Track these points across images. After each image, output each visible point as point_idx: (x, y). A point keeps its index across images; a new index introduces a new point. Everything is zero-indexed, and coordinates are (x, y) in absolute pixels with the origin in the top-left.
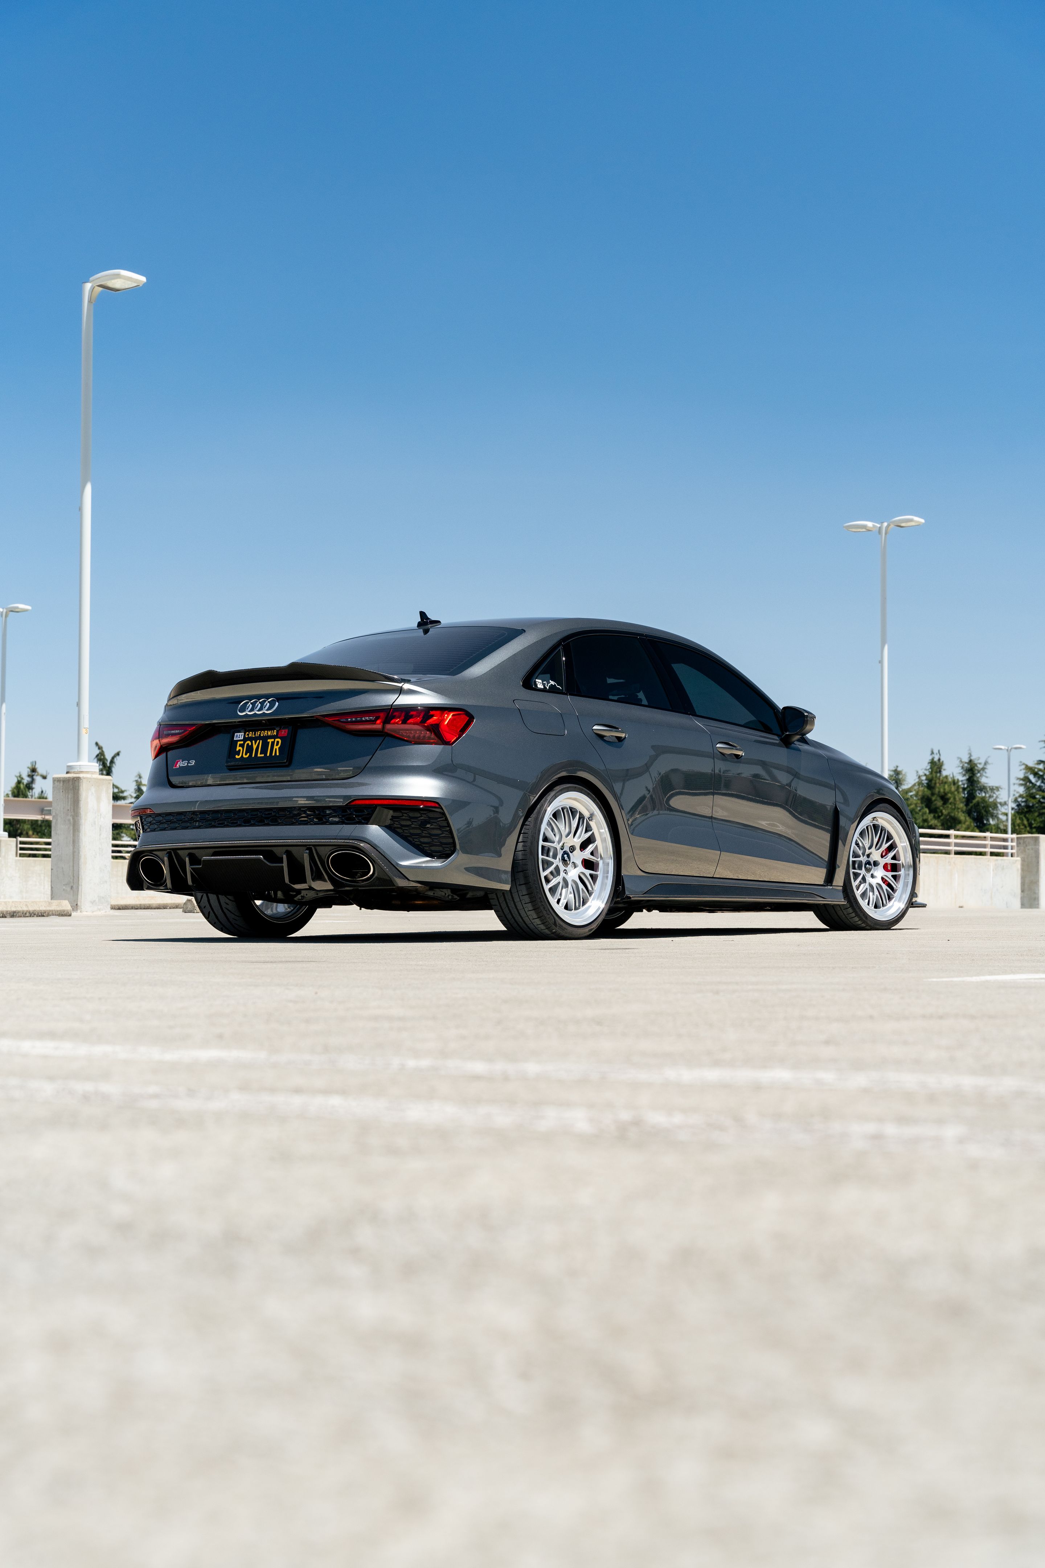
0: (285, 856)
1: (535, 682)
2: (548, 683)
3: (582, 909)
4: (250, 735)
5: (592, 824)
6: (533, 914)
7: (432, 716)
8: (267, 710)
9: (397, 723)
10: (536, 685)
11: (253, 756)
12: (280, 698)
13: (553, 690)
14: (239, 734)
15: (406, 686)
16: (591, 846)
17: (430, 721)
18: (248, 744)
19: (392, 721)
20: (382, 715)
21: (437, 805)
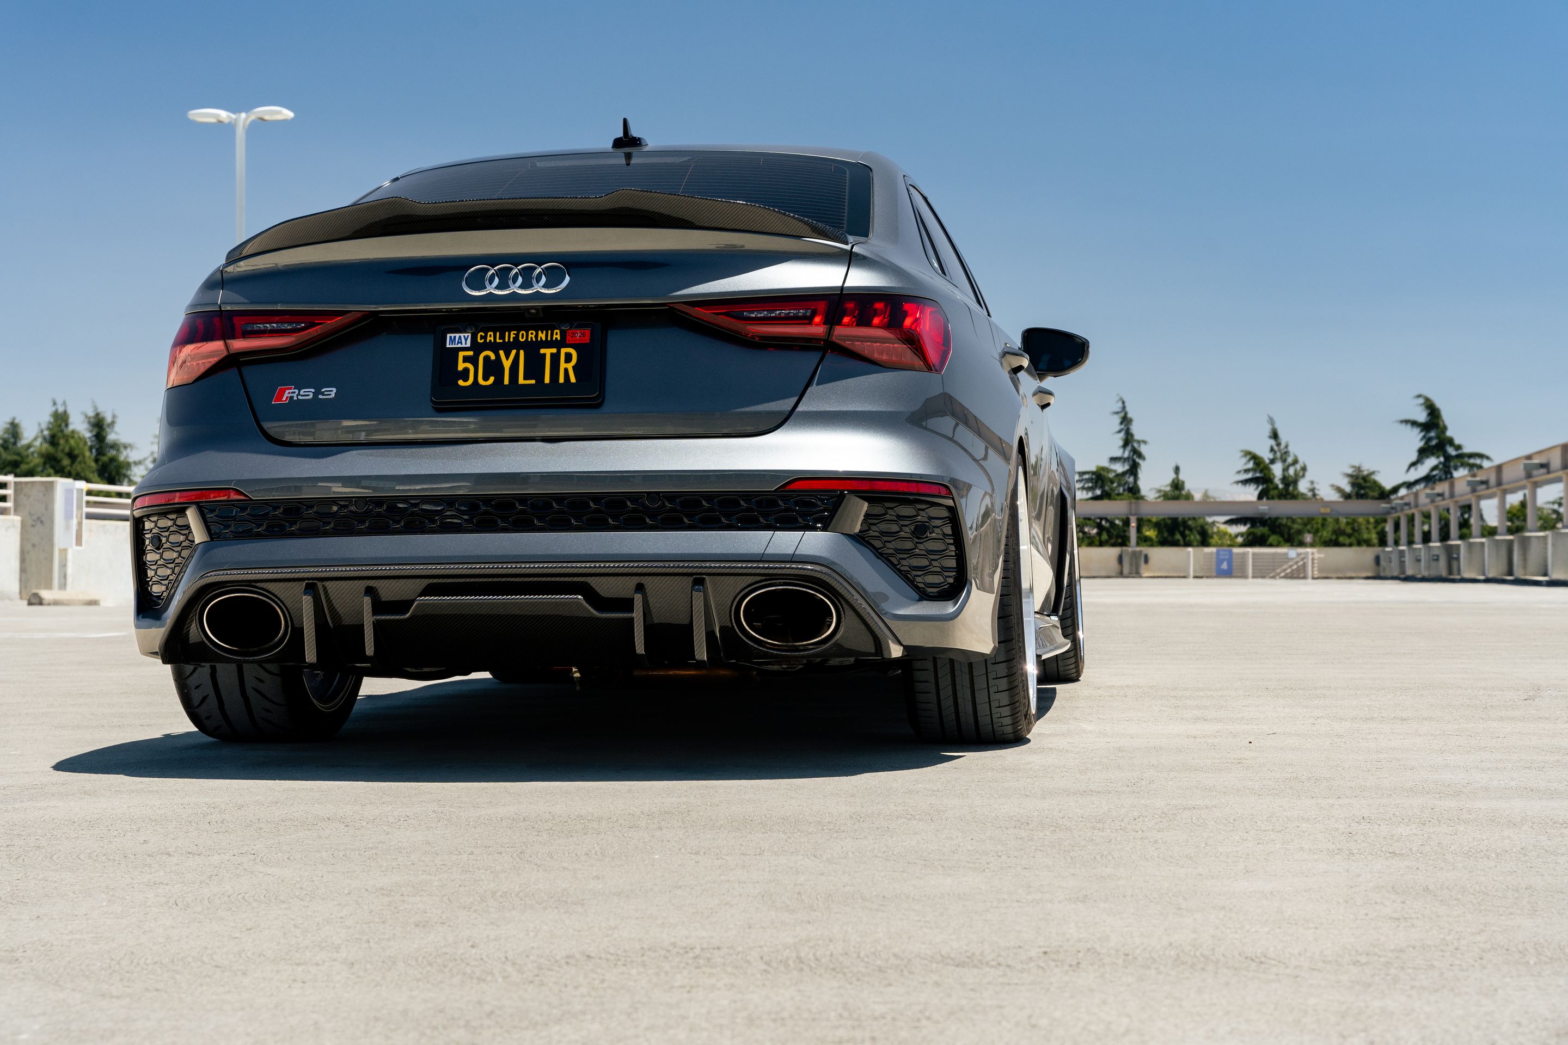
0: (633, 598)
4: (490, 338)
8: (545, 287)
9: (850, 325)
12: (573, 263)
14: (457, 335)
18: (487, 358)
19: (844, 320)
20: (822, 306)
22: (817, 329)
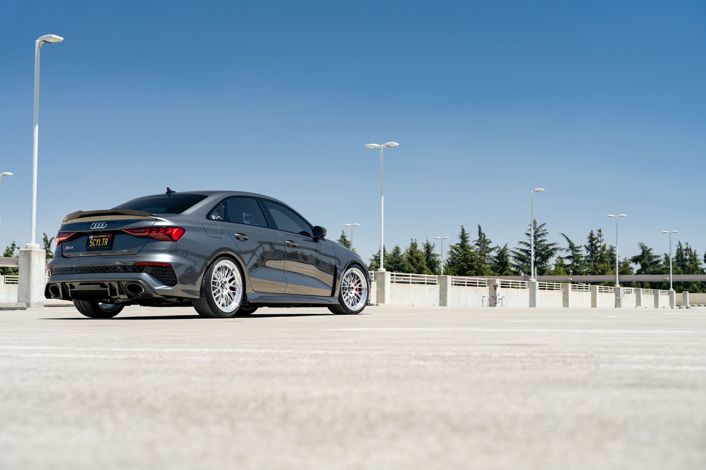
0: (108, 285)
1: (212, 216)
2: (217, 217)
3: (229, 306)
4: (96, 237)
5: (234, 272)
6: (209, 308)
7: (169, 230)
8: (102, 227)
9: (155, 233)
10: (212, 217)
11: (97, 245)
12: (108, 222)
13: (219, 220)
14: (91, 236)
15: (159, 218)
16: (233, 281)
17: (168, 232)
18: (95, 240)
19: (153, 232)
20: (148, 229)
21: (170, 265)
22: (147, 234)
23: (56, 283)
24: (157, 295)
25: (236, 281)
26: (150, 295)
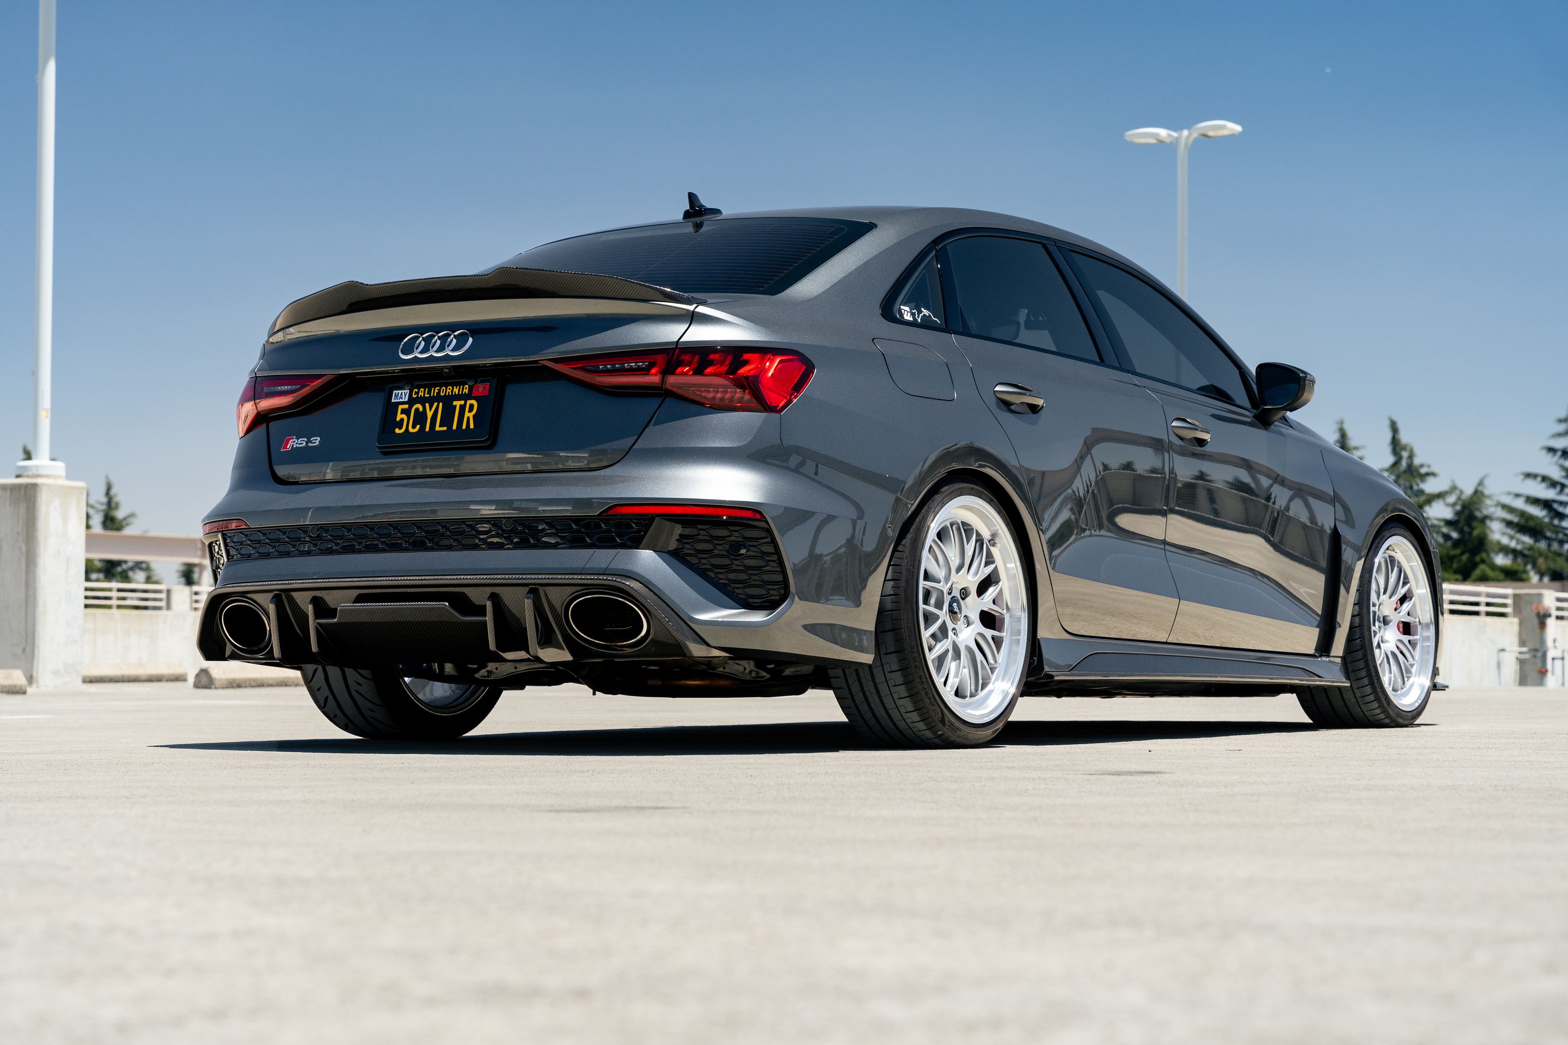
0: (489, 604)
1: (900, 310)
2: (920, 312)
3: (982, 694)
4: (421, 394)
5: (995, 551)
6: (907, 704)
7: (746, 363)
8: (453, 350)
9: (686, 374)
10: (902, 315)
11: (427, 429)
12: (477, 330)
13: (926, 325)
14: (400, 392)
15: (702, 309)
16: (991, 589)
17: (743, 371)
18: (417, 410)
19: (679, 370)
20: (660, 359)
21: (758, 516)
22: (653, 378)
23: (248, 595)
24: (705, 647)
25: (1001, 590)
26: (679, 649)
